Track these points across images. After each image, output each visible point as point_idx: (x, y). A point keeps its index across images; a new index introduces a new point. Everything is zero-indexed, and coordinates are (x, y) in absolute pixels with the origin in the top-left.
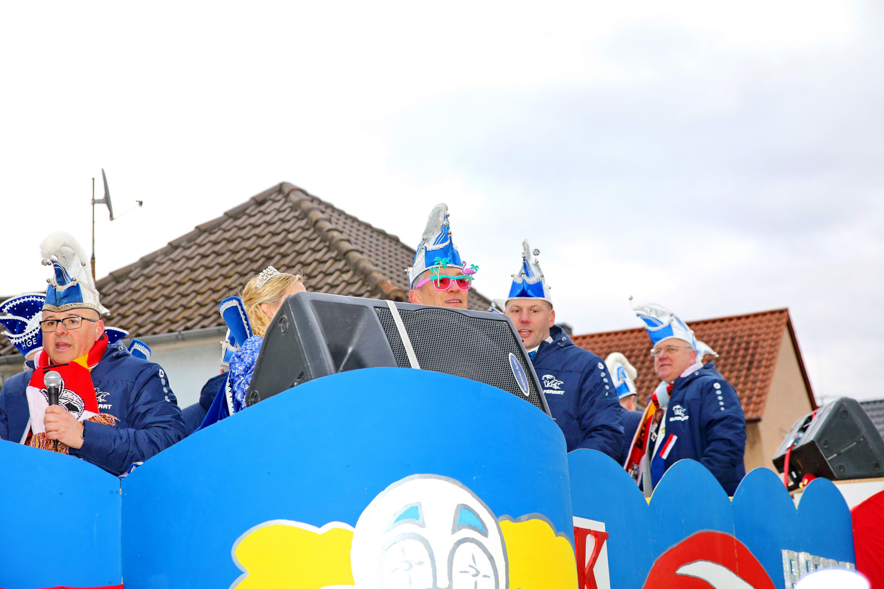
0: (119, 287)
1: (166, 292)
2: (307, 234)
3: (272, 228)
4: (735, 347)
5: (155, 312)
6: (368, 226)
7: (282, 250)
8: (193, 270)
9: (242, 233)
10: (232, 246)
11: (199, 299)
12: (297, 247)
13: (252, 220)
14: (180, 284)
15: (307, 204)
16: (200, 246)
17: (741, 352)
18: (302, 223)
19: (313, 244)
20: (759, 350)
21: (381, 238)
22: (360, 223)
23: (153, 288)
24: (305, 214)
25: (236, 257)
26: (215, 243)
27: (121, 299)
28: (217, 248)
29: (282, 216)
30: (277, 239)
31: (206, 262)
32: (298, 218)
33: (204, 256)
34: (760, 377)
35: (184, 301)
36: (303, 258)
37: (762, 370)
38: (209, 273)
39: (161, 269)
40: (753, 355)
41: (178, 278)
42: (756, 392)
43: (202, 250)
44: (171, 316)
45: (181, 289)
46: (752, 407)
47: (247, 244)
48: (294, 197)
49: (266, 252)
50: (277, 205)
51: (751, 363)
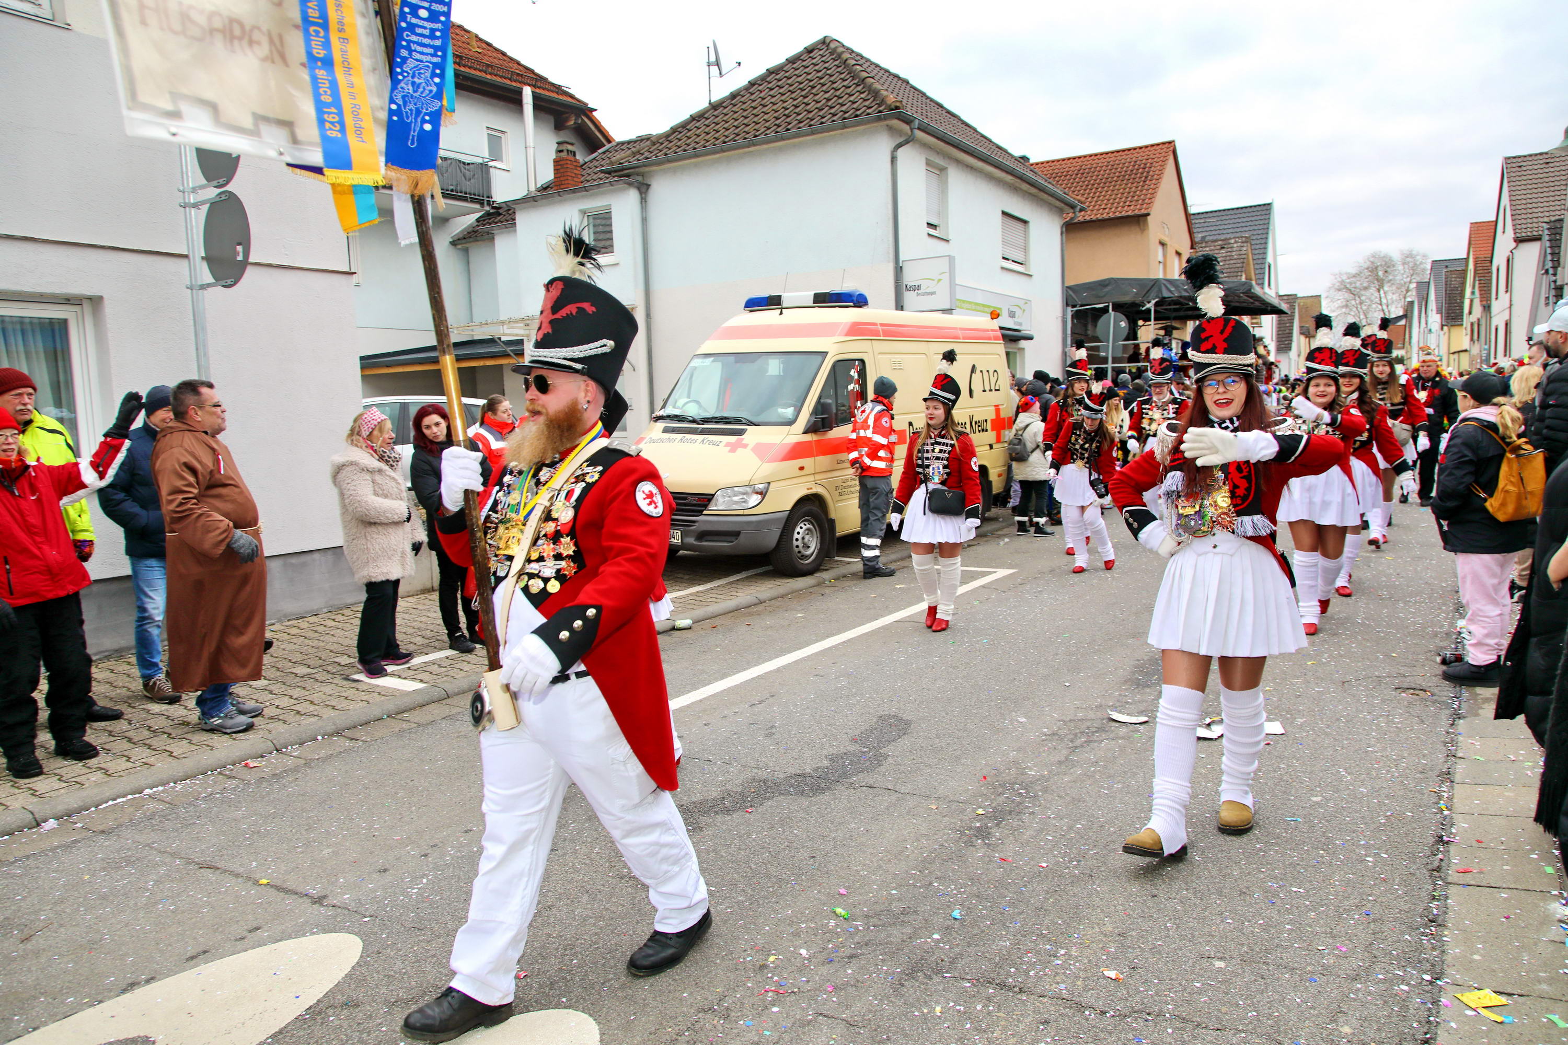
0: (715, 113)
1: (745, 114)
2: (839, 69)
3: (817, 68)
4: (1136, 167)
5: (737, 127)
6: (887, 71)
7: (822, 81)
8: (763, 99)
9: (797, 72)
10: (789, 82)
11: (766, 117)
12: (832, 79)
13: (804, 63)
14: (755, 108)
15: (841, 49)
16: (770, 83)
17: (1140, 170)
18: (837, 63)
19: (842, 76)
20: (1153, 169)
21: (896, 79)
22: (881, 69)
23: (736, 112)
24: (839, 56)
25: (791, 88)
26: (779, 80)
27: (716, 120)
28: (779, 83)
29: (823, 59)
30: (820, 74)
31: (772, 93)
32: (835, 60)
33: (771, 89)
34: (1152, 186)
35: (756, 119)
36: (835, 86)
37: (1154, 181)
38: (773, 100)
39: (742, 99)
40: (1148, 172)
41: (753, 104)
42: (1148, 196)
43: (770, 86)
44: (747, 129)
45: (755, 112)
46: (1144, 206)
47: (799, 79)
48: (832, 46)
49: (811, 84)
50: (821, 52)
51: (1146, 177)
